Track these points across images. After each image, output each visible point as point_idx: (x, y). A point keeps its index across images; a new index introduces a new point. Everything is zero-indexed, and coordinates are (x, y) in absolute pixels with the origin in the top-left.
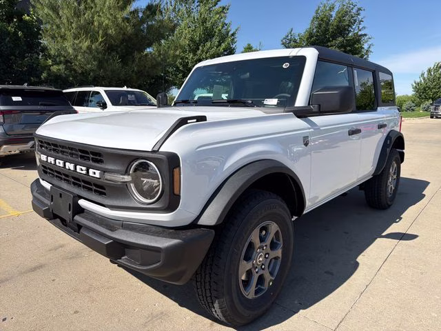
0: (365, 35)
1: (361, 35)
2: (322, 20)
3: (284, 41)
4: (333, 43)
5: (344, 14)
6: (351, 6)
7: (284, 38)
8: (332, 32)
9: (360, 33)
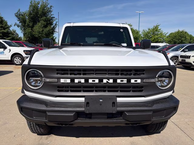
0: (54, 17)
1: (52, 17)
2: (34, 7)
3: (16, 14)
4: (41, 19)
5: (44, 7)
6: (47, 4)
7: (16, 13)
8: (40, 14)
9: (52, 16)
